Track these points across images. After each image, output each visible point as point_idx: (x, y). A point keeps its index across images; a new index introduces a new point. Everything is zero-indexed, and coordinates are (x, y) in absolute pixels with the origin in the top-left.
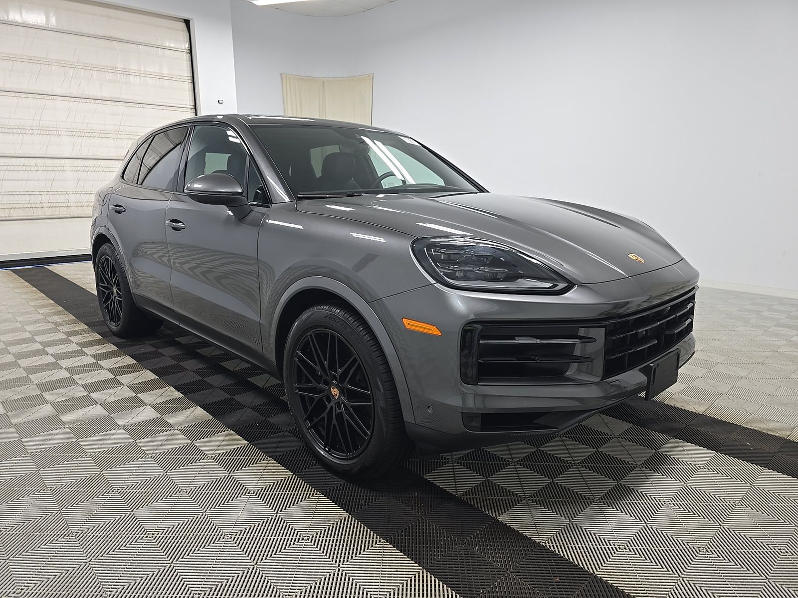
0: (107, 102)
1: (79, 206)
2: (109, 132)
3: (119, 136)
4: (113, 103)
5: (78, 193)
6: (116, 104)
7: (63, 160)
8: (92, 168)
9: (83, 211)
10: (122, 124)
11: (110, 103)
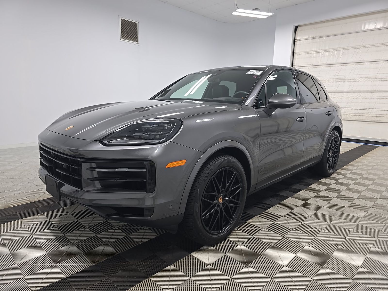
0: (372, 63)
1: (345, 115)
2: (370, 78)
3: (375, 80)
4: (376, 63)
5: (346, 108)
6: (378, 63)
7: (343, 93)
8: (356, 97)
9: (346, 117)
10: (379, 73)
11: (374, 63)
